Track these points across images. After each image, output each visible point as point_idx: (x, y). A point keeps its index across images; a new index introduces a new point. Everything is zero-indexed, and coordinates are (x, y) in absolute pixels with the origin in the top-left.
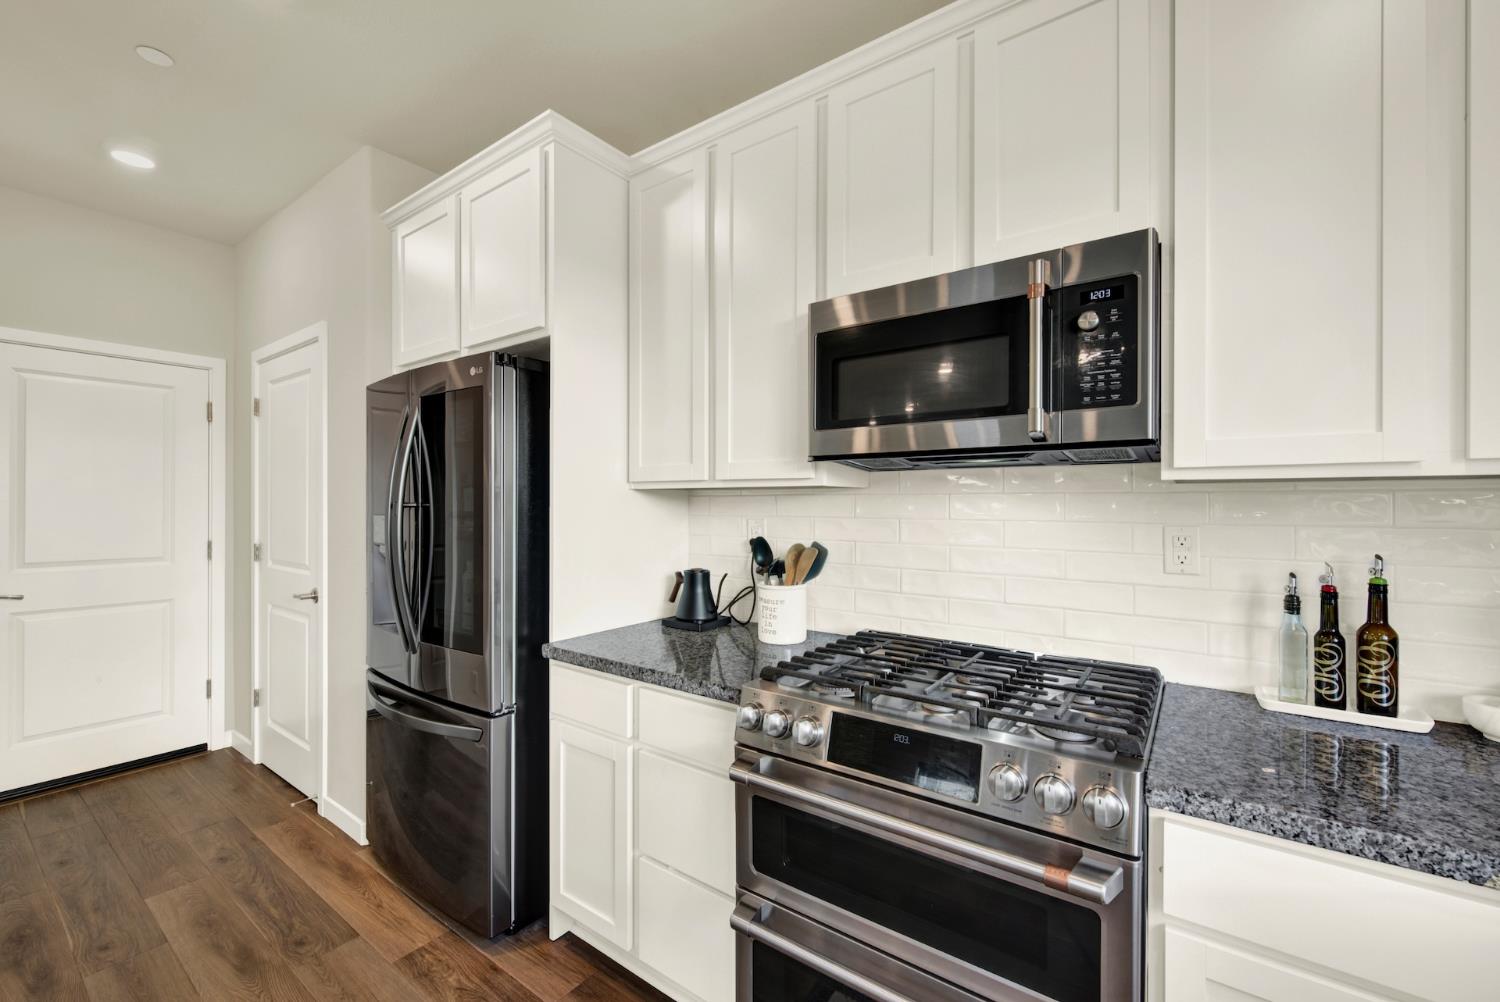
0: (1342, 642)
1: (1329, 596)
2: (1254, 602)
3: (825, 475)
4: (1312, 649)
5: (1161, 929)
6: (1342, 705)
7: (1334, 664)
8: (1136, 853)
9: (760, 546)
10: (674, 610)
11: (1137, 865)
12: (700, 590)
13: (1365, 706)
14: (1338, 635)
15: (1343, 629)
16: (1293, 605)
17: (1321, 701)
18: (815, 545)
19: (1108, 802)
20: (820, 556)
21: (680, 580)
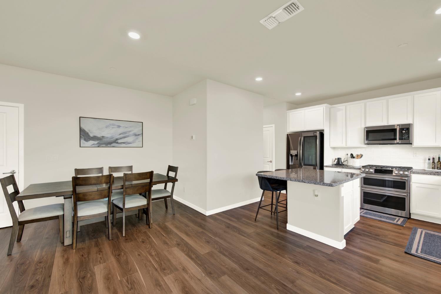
0: (435, 163)
1: (433, 159)
2: (425, 160)
3: (365, 146)
4: (431, 164)
5: (412, 184)
6: (435, 169)
7: (434, 165)
8: (409, 176)
9: (352, 155)
10: (335, 163)
11: (409, 177)
12: (340, 160)
13: (437, 169)
14: (434, 162)
15: (435, 162)
16: (429, 159)
17: (432, 169)
18: (361, 154)
19: (406, 173)
20: (362, 156)
21: (336, 159)
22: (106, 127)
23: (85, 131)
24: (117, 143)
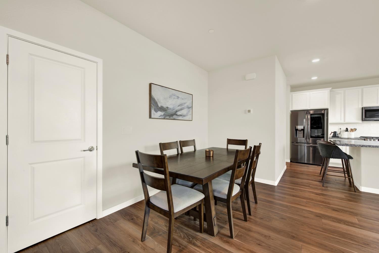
9: (347, 129)
12: (336, 133)
18: (355, 128)
21: (332, 132)
22: (170, 97)
23: (155, 100)
24: (177, 115)
